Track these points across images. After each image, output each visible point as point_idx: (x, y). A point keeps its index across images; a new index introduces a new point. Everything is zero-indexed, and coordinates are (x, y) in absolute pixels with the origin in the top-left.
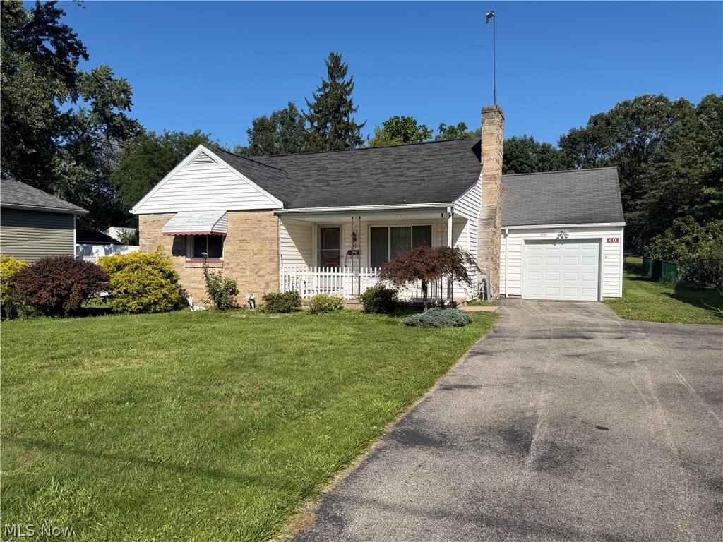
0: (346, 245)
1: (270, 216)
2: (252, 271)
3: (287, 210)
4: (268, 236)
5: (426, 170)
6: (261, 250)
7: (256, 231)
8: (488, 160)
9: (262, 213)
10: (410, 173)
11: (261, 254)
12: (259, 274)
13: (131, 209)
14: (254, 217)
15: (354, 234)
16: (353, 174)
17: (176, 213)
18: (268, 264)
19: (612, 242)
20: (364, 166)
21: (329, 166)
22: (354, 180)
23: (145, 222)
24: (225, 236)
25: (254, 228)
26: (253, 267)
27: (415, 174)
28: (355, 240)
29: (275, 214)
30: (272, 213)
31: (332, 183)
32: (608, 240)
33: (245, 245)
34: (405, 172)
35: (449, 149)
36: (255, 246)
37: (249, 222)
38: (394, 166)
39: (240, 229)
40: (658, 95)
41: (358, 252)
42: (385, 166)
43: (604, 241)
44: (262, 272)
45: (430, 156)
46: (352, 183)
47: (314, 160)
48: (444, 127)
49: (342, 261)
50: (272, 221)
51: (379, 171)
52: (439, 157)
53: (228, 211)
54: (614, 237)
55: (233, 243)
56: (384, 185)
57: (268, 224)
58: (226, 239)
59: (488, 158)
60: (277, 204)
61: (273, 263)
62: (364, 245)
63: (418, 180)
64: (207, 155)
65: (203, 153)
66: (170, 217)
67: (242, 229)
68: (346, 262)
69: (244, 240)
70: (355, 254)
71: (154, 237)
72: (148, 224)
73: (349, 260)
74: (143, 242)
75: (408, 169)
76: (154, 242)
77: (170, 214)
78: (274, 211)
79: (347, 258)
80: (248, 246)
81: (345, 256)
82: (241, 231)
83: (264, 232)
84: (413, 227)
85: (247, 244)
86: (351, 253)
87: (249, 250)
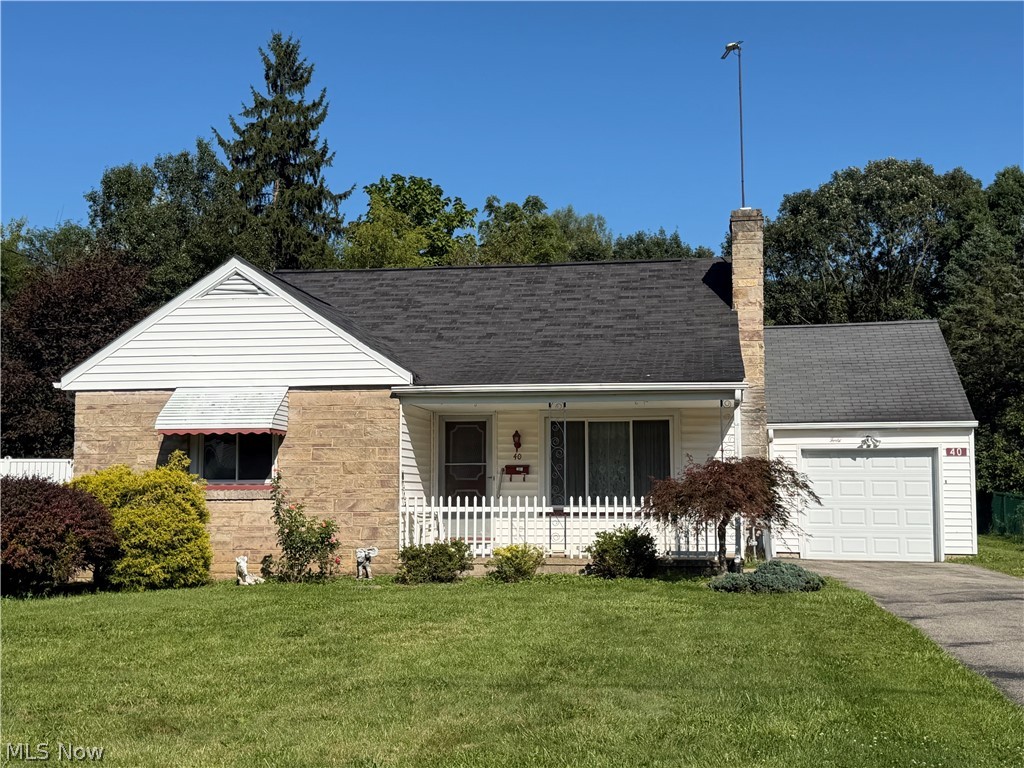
0: (500, 454)
1: (382, 399)
2: (342, 506)
3: (422, 389)
4: (379, 436)
5: (632, 317)
6: (363, 464)
7: (351, 427)
8: (746, 304)
9: (365, 393)
10: (601, 320)
11: (360, 471)
12: (359, 509)
13: (59, 381)
14: (348, 399)
15: (517, 435)
16: (483, 318)
17: (173, 390)
18: (376, 491)
19: (956, 455)
20: (499, 302)
21: (420, 298)
22: (491, 329)
23: (90, 408)
24: (281, 438)
25: (349, 421)
26: (344, 497)
27: (611, 322)
28: (518, 445)
29: (394, 396)
30: (388, 393)
31: (446, 334)
32: (948, 451)
33: (326, 455)
34: (590, 318)
35: (659, 277)
36: (350, 457)
37: (337, 410)
38: (560, 305)
39: (316, 423)
40: (910, 161)
41: (526, 469)
42: (544, 305)
43: (942, 453)
44: (362, 507)
45: (626, 289)
46: (490, 335)
47: (381, 285)
48: (496, 204)
49: (493, 485)
50: (386, 408)
51: (537, 315)
52: (646, 292)
53: (290, 388)
54: (959, 446)
55: (299, 450)
56: (558, 341)
57: (378, 413)
58: (285, 442)
59: (745, 300)
60: (401, 377)
61: (386, 490)
62: (537, 453)
63: (622, 335)
64: (246, 280)
65: (237, 274)
66: (153, 397)
67: (321, 422)
68: (499, 488)
69: (324, 445)
70: (519, 473)
71: (113, 437)
72: (97, 411)
73: (507, 484)
74: (85, 448)
75: (593, 312)
76: (112, 449)
77: (154, 392)
78: (395, 390)
79: (501, 481)
80: (333, 456)
81: (497, 476)
82: (319, 427)
83: (369, 429)
84: (634, 422)
85: (330, 453)
86: (510, 470)
87: (335, 463)
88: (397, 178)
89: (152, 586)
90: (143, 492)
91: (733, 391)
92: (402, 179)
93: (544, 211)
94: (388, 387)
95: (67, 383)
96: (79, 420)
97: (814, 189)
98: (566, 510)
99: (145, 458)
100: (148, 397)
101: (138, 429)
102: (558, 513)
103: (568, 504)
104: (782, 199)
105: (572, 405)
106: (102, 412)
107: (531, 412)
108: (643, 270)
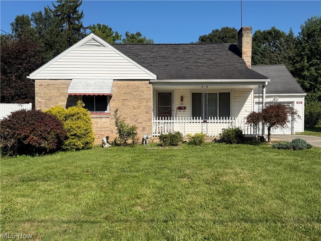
0: (176, 103)
1: (146, 84)
2: (132, 120)
3: (160, 81)
4: (145, 97)
5: (211, 60)
6: (140, 106)
7: (136, 93)
8: (246, 57)
9: (140, 82)
10: (201, 61)
11: (139, 108)
12: (138, 121)
13: (29, 76)
14: (134, 84)
15: (182, 97)
16: (163, 60)
17: (71, 79)
18: (144, 115)
19: (299, 103)
20: (166, 55)
21: (140, 53)
22: (167, 63)
23: (41, 85)
24: (110, 97)
25: (134, 91)
26: (133, 117)
27: (205, 62)
28: (182, 100)
29: (150, 83)
30: (148, 82)
31: (153, 64)
32: (297, 102)
33: (126, 103)
34: (198, 61)
35: (215, 49)
36: (135, 104)
37: (130, 87)
38: (186, 56)
39: (123, 92)
41: (185, 108)
42: (181, 56)
43: (295, 103)
44: (139, 121)
45: (206, 52)
46: (167, 65)
47: (126, 49)
49: (174, 113)
50: (147, 87)
51: (180, 59)
52: (212, 53)
53: (114, 80)
54: (300, 101)
55: (117, 101)
56: (190, 67)
57: (145, 89)
58: (112, 98)
59: (246, 55)
60: (153, 77)
61: (148, 115)
62: (188, 103)
63: (210, 66)
64: (96, 41)
65: (93, 39)
66: (64, 82)
67: (125, 92)
68: (176, 114)
69: (126, 100)
70: (183, 109)
71: (49, 96)
72: (43, 87)
73: (178, 113)
74: (39, 99)
75: (198, 59)
76: (49, 100)
77: (64, 80)
78: (151, 81)
79: (177, 112)
80: (129, 103)
81: (175, 110)
82: (124, 93)
83: (141, 94)
84: (219, 93)
85: (128, 102)
86: (180, 108)
87: (130, 106)
88: (99, 25)
89: (78, 149)
90: (73, 115)
91: (265, 82)
92: (100, 25)
93: (141, 37)
94: (149, 80)
95: (32, 76)
96: (37, 89)
97: (207, 34)
98: (208, 121)
99: (62, 103)
100: (62, 82)
101: (59, 93)
102: (205, 122)
104: (199, 37)
105: (210, 87)
106: (45, 87)
107: (187, 89)
108: (209, 46)
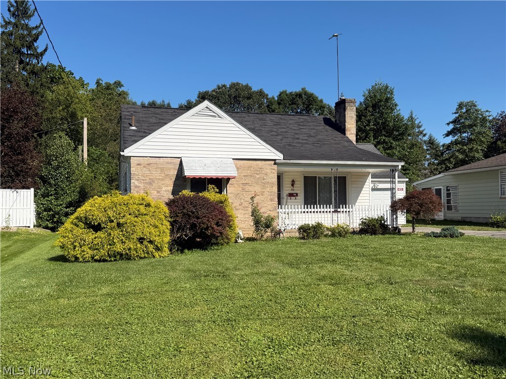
0: (286, 189)
1: (270, 165)
4: (269, 181)
6: (264, 192)
7: (258, 176)
9: (263, 162)
10: (301, 137)
11: (262, 195)
13: (123, 151)
14: (256, 165)
15: (293, 181)
17: (180, 158)
18: (269, 203)
19: (400, 190)
23: (139, 165)
24: (228, 180)
25: (257, 174)
27: (306, 138)
28: (293, 185)
29: (275, 164)
30: (273, 162)
33: (247, 188)
34: (297, 136)
35: (308, 122)
37: (252, 169)
38: (280, 130)
39: (243, 174)
41: (297, 195)
42: (274, 130)
44: (263, 210)
45: (300, 125)
48: (101, 82)
49: (284, 201)
50: (272, 169)
51: (275, 133)
52: (308, 127)
53: (233, 159)
54: (401, 187)
55: (236, 186)
57: (269, 171)
58: (230, 182)
59: (350, 133)
60: (279, 156)
61: (273, 202)
62: (300, 189)
64: (211, 110)
65: (207, 108)
66: (169, 161)
67: (245, 174)
69: (247, 184)
70: (294, 196)
71: (150, 179)
72: (142, 166)
74: (136, 183)
76: (150, 184)
77: (174, 159)
78: (277, 161)
79: (287, 200)
80: (251, 189)
81: (285, 197)
82: (245, 176)
83: (265, 177)
85: (249, 187)
86: (291, 195)
87: (252, 191)
91: (398, 166)
92: (55, 66)
93: (122, 87)
94: (274, 160)
95: (127, 152)
96: (133, 170)
98: (339, 210)
99: (166, 188)
100: (167, 161)
101: (163, 175)
103: (340, 208)
105: (340, 170)
106: (144, 167)
107: (298, 172)
